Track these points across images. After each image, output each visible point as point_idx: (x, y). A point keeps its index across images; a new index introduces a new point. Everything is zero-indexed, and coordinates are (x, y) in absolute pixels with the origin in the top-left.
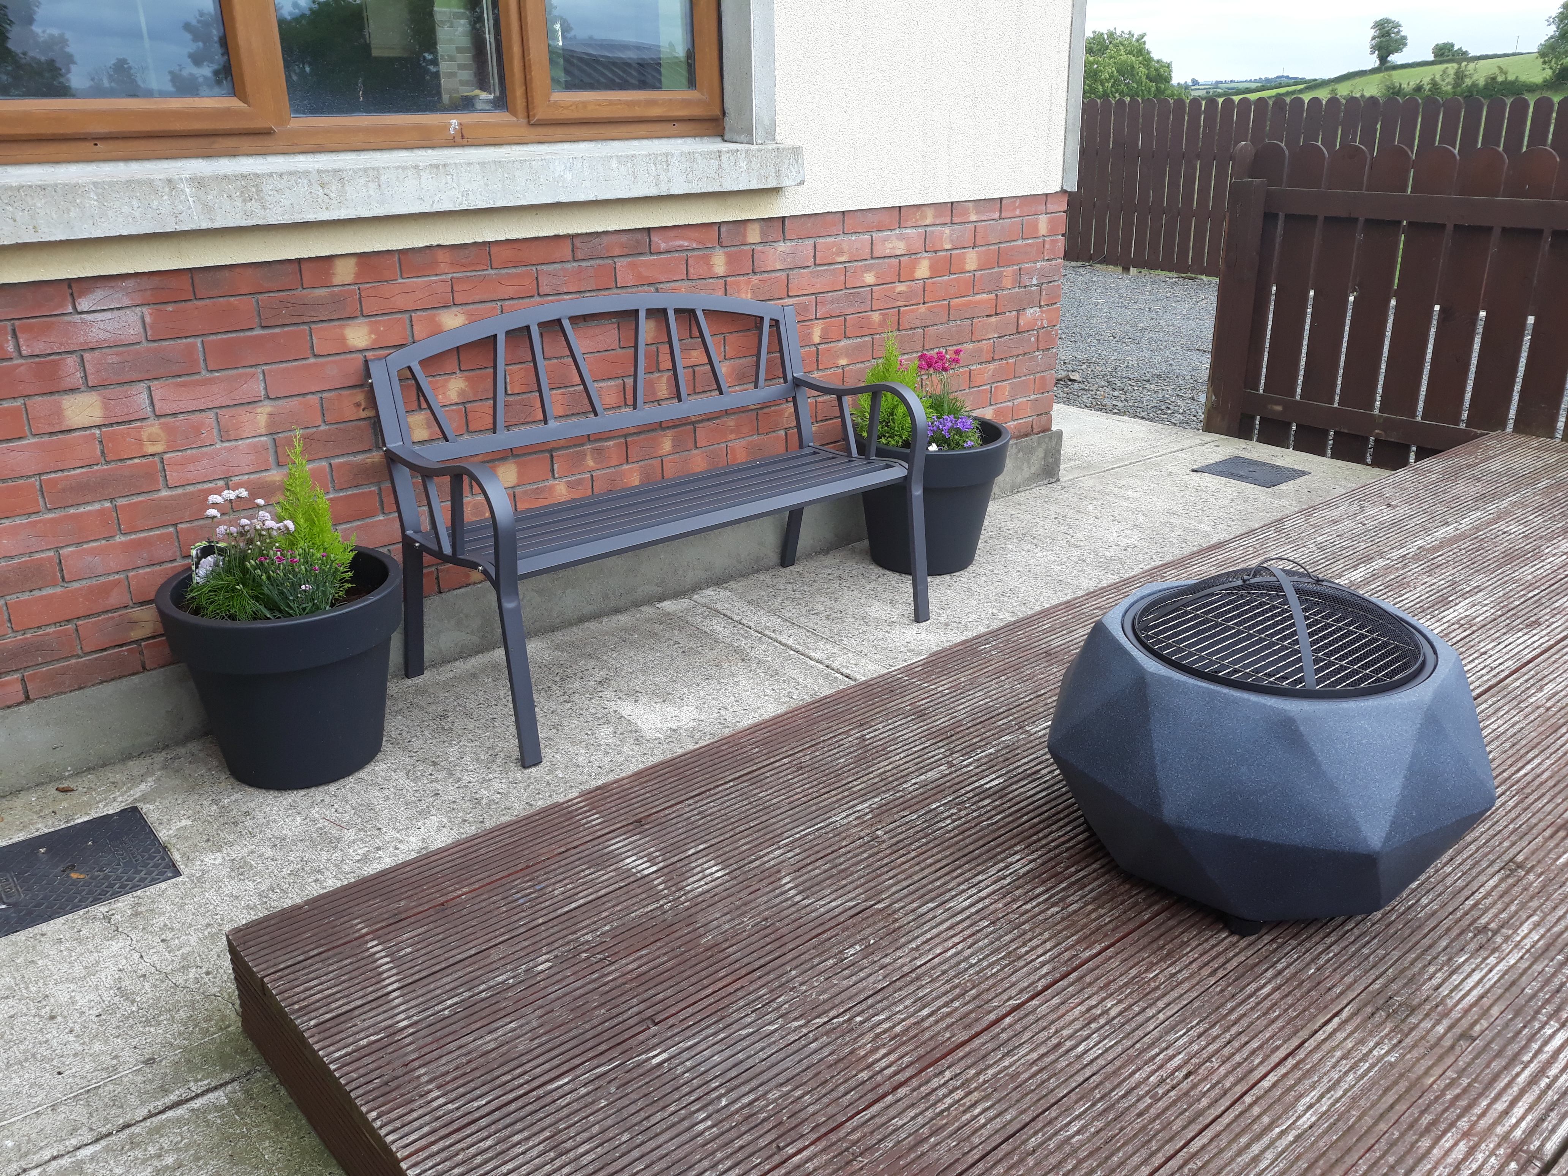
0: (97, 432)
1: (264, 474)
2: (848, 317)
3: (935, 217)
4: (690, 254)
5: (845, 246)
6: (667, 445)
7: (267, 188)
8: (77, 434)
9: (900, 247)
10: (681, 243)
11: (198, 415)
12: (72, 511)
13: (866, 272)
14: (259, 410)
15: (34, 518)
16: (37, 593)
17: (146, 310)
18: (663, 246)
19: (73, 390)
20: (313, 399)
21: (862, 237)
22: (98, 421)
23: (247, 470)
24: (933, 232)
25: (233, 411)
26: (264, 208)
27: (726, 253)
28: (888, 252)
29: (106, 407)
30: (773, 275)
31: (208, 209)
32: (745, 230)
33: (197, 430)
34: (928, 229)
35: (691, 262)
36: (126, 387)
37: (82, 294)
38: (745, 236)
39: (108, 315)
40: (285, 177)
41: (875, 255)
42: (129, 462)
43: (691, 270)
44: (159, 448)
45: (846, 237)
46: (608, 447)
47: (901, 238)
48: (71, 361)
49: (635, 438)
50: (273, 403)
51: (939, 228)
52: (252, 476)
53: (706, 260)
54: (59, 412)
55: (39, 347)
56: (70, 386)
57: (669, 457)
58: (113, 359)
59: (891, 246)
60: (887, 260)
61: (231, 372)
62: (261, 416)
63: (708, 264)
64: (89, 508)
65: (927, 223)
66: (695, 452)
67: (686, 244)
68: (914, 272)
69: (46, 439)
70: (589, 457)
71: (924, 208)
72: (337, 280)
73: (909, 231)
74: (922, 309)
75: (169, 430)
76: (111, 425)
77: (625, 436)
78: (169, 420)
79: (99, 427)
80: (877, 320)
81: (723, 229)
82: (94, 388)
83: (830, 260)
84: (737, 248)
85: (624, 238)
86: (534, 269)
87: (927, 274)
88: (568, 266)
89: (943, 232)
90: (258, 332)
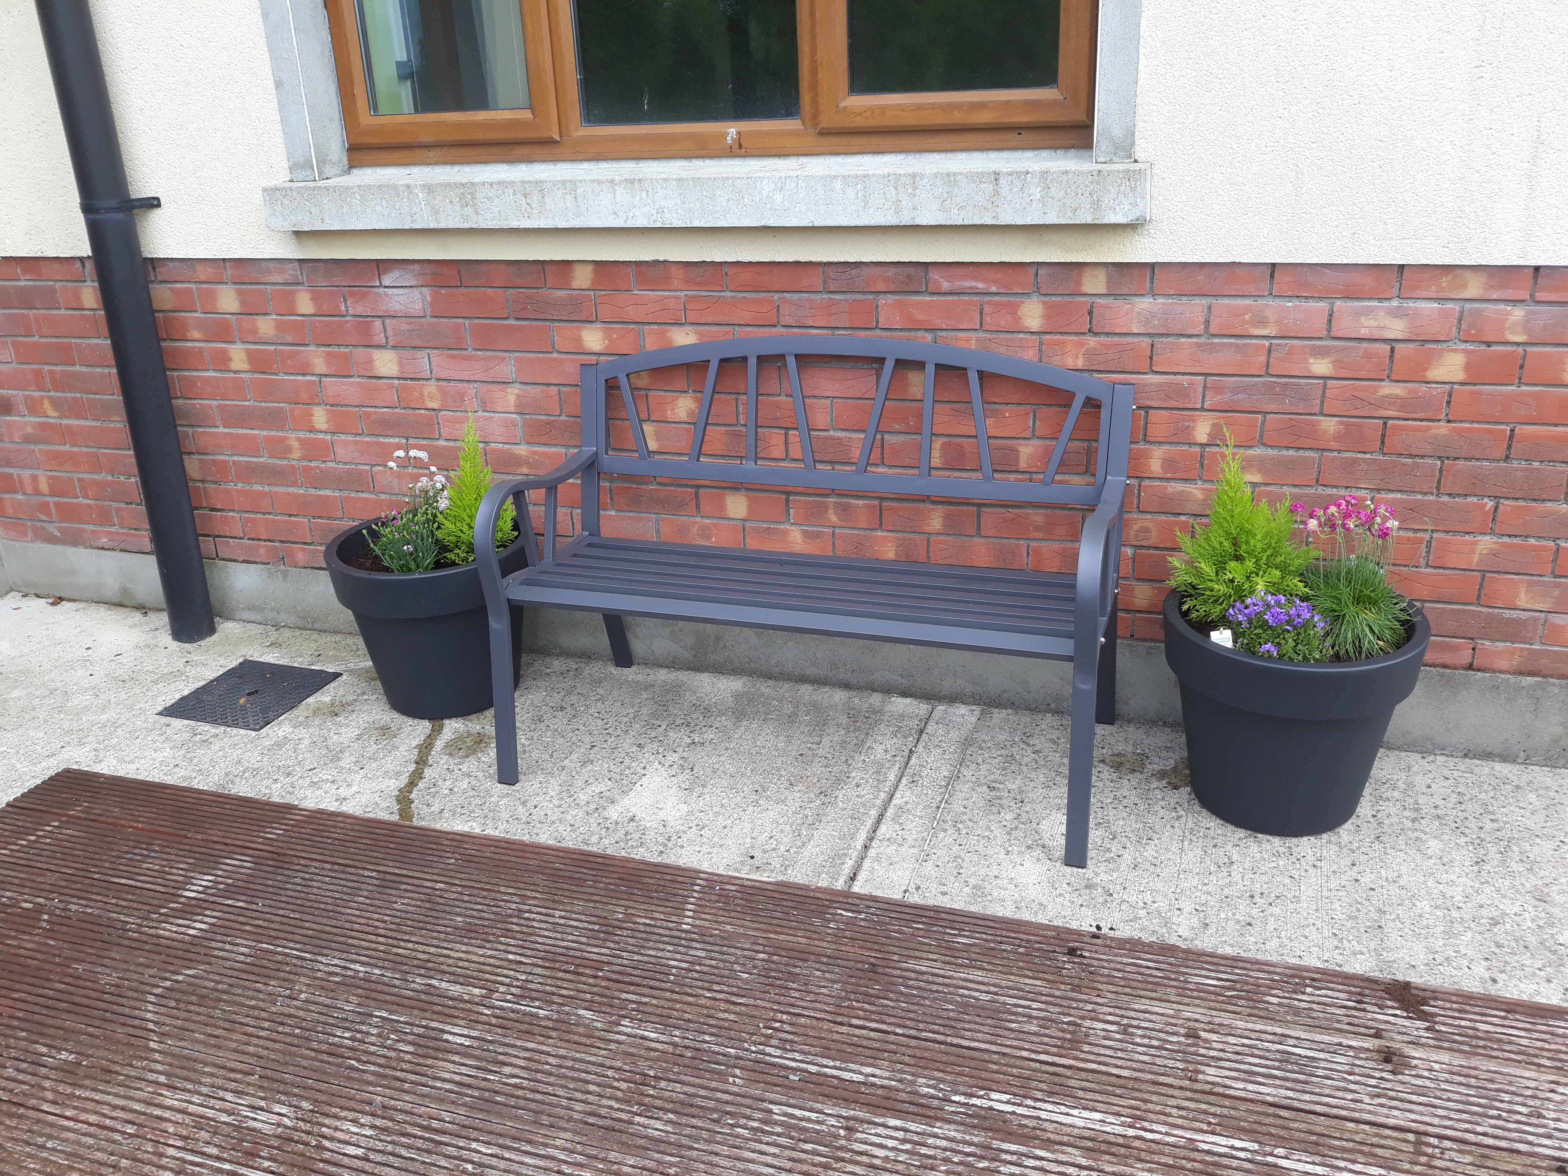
0: (396, 382)
1: (514, 446)
2: (1269, 417)
3: (1490, 287)
4: (987, 298)
5: (1271, 315)
6: (936, 520)
7: (479, 196)
8: (385, 381)
9: (1396, 328)
10: (973, 284)
11: (465, 385)
12: (382, 439)
13: (1314, 356)
14: (509, 390)
15: (358, 438)
16: (360, 495)
17: (426, 290)
18: (945, 286)
19: (379, 347)
20: (554, 390)
21: (1312, 304)
22: (395, 373)
23: (500, 439)
24: (1479, 312)
25: (490, 386)
26: (477, 213)
27: (1044, 303)
28: (1364, 332)
29: (400, 364)
30: (1129, 339)
31: (436, 212)
32: (1080, 275)
33: (461, 395)
34: (1468, 306)
35: (987, 309)
36: (416, 351)
37: (385, 272)
38: (1079, 283)
39: (401, 291)
40: (495, 186)
41: (1333, 334)
42: (418, 412)
43: (987, 319)
44: (435, 405)
45: (1278, 301)
46: (856, 507)
47: (1396, 313)
48: (378, 323)
49: (893, 504)
50: (521, 386)
51: (1502, 306)
52: (506, 446)
53: (1013, 309)
54: (370, 362)
55: (360, 309)
56: (377, 343)
57: (940, 538)
58: (405, 327)
59: (1373, 323)
60: (1365, 345)
61: (489, 353)
62: (512, 394)
63: (1014, 314)
64: (392, 440)
65: (1467, 294)
66: (977, 540)
67: (981, 285)
68: (1426, 369)
69: (365, 380)
70: (831, 511)
71: (1460, 272)
73: (1423, 304)
74: (1442, 429)
75: (443, 392)
76: (406, 379)
77: (882, 499)
78: (444, 383)
79: (399, 379)
80: (1332, 430)
81: (1042, 272)
82: (394, 347)
83: (1238, 331)
84: (1066, 298)
85: (891, 272)
86: (777, 296)
87: (1460, 376)
88: (817, 297)
89: (1509, 313)
90: (511, 322)
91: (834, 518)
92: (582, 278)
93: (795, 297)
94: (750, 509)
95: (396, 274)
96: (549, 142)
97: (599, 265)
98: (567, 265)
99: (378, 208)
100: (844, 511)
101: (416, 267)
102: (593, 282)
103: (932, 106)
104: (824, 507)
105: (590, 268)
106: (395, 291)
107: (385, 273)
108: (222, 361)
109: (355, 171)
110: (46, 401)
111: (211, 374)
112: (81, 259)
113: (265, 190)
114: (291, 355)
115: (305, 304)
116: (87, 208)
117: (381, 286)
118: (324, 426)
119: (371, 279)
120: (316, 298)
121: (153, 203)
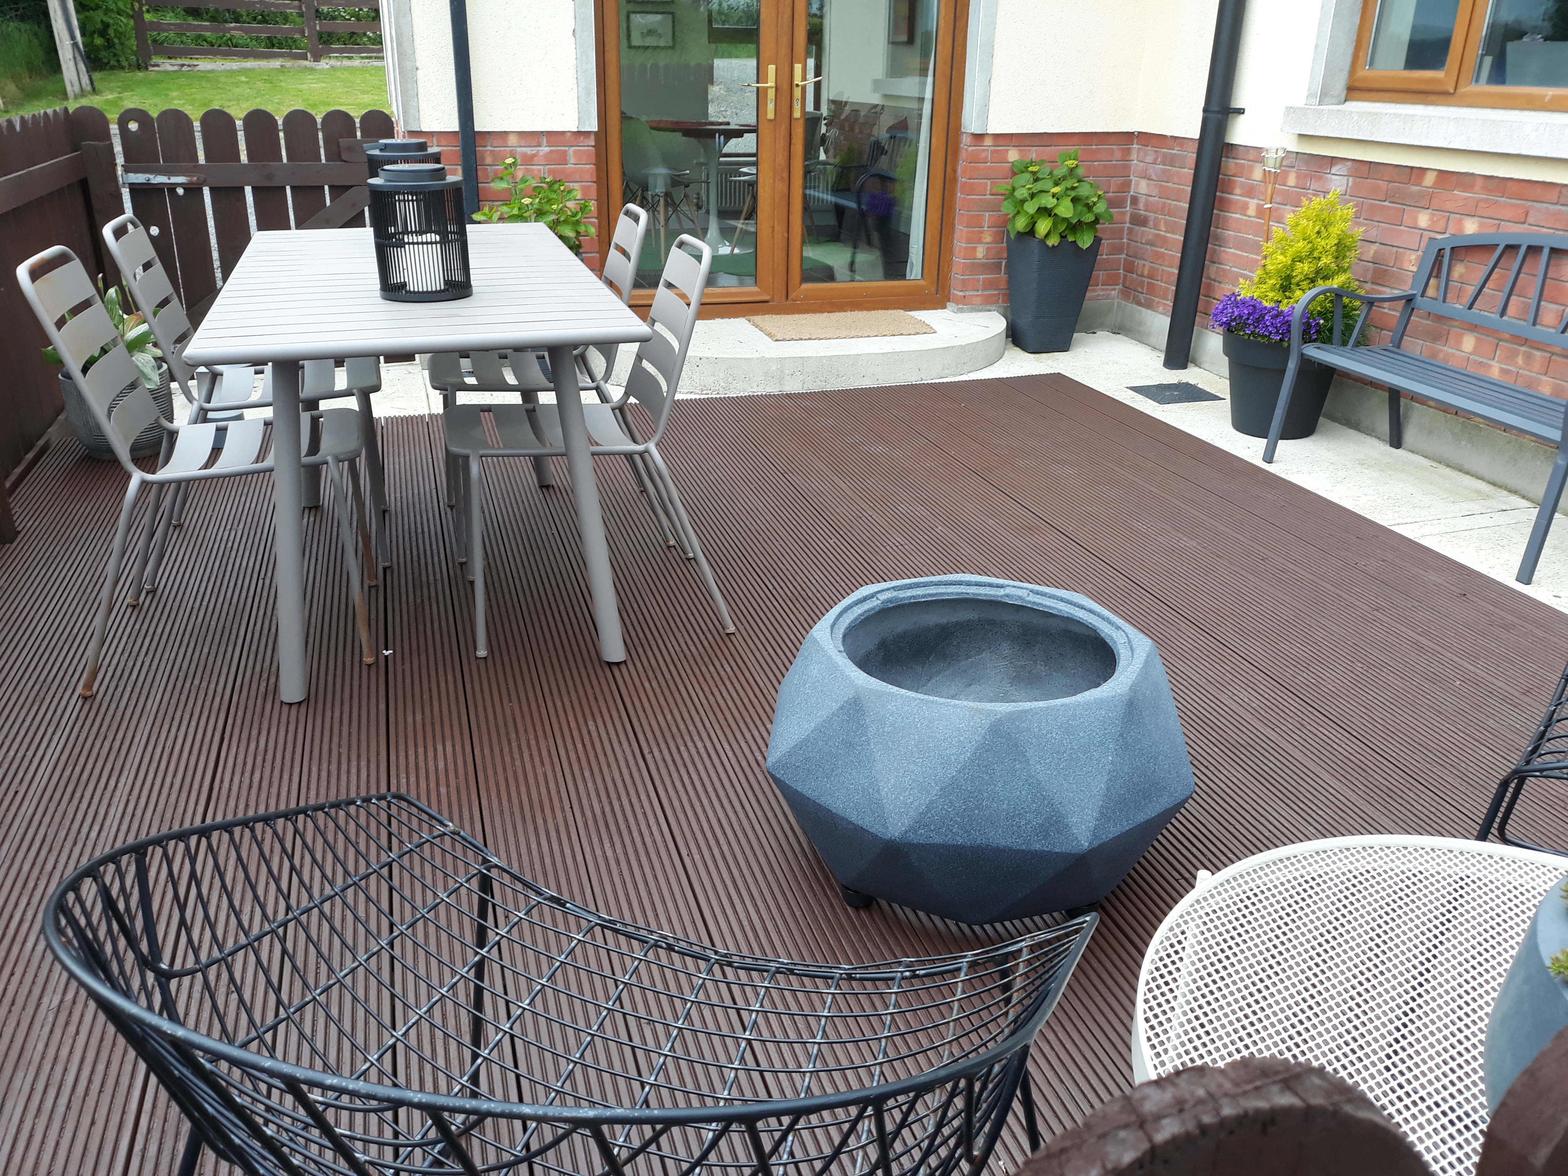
7: (1382, 121)
17: (1350, 178)
37: (1335, 165)
39: (1338, 177)
46: (1536, 356)
55: (1316, 186)
70: (1521, 356)
72: (1425, 183)
90: (1386, 203)
91: (1520, 361)
92: (1430, 179)
93: (1539, 205)
94: (1476, 347)
95: (1339, 166)
96: (1446, 94)
97: (1441, 173)
98: (1422, 170)
100: (1528, 357)
101: (1349, 164)
102: (1435, 183)
104: (1516, 353)
105: (1435, 174)
106: (1336, 177)
108: (1245, 207)
109: (1347, 103)
110: (1162, 221)
111: (1238, 216)
112: (1194, 140)
113: (1291, 109)
114: (1277, 209)
115: (1293, 180)
116: (1205, 110)
117: (1330, 173)
119: (1327, 169)
120: (1298, 178)
121: (1241, 111)
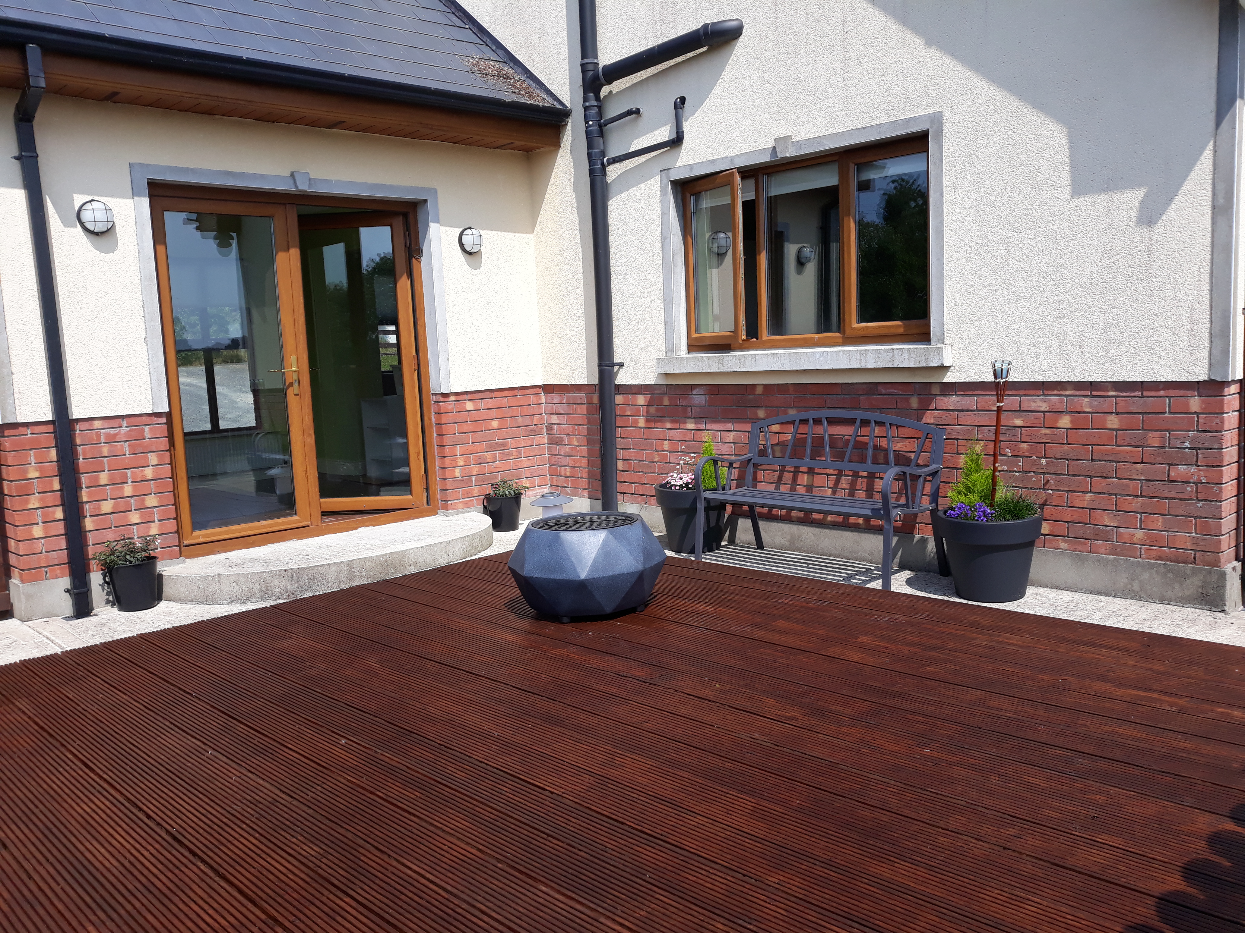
2: (1001, 443)
3: (1076, 390)
4: (897, 397)
9: (1044, 407)
10: (893, 391)
11: (716, 432)
13: (1016, 418)
14: (731, 434)
15: (678, 453)
17: (707, 396)
18: (884, 391)
22: (694, 428)
24: (1073, 400)
25: (725, 432)
27: (918, 398)
28: (1032, 408)
29: (695, 424)
30: (949, 412)
31: (710, 366)
32: (929, 387)
34: (1069, 397)
35: (899, 400)
36: (701, 419)
38: (928, 390)
41: (1022, 410)
43: (898, 404)
47: (1044, 400)
48: (689, 409)
50: (736, 433)
51: (1080, 398)
53: (907, 400)
54: (686, 423)
56: (689, 416)
58: (698, 410)
59: (1035, 404)
60: (1034, 413)
61: (726, 420)
62: (732, 436)
63: (908, 402)
65: (1067, 393)
67: (896, 391)
68: (1057, 423)
69: (683, 430)
71: (1064, 384)
72: (757, 393)
73: (1053, 398)
74: (1066, 447)
76: (697, 430)
79: (694, 430)
80: (1025, 448)
81: (917, 386)
82: (694, 418)
83: (987, 408)
84: (927, 396)
85: (865, 386)
86: (825, 396)
87: (1069, 425)
88: (839, 396)
89: (1083, 400)
90: (734, 408)
92: (759, 390)
93: (831, 396)
95: (697, 390)
97: (766, 386)
98: (754, 386)
99: (692, 365)
101: (704, 387)
102: (763, 392)
103: (883, 327)
105: (762, 386)
106: (697, 396)
107: (694, 389)
109: (690, 353)
110: (575, 439)
111: (631, 428)
112: (595, 385)
113: (657, 359)
115: (666, 402)
116: (599, 364)
117: (692, 394)
118: (666, 449)
119: (689, 392)
120: (670, 399)
121: (621, 365)
